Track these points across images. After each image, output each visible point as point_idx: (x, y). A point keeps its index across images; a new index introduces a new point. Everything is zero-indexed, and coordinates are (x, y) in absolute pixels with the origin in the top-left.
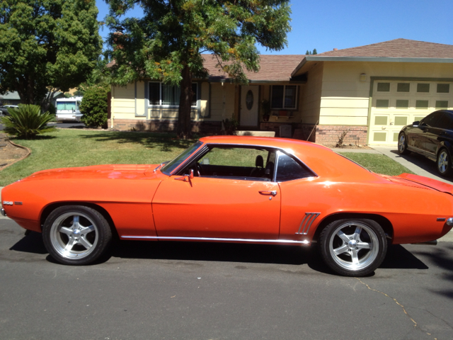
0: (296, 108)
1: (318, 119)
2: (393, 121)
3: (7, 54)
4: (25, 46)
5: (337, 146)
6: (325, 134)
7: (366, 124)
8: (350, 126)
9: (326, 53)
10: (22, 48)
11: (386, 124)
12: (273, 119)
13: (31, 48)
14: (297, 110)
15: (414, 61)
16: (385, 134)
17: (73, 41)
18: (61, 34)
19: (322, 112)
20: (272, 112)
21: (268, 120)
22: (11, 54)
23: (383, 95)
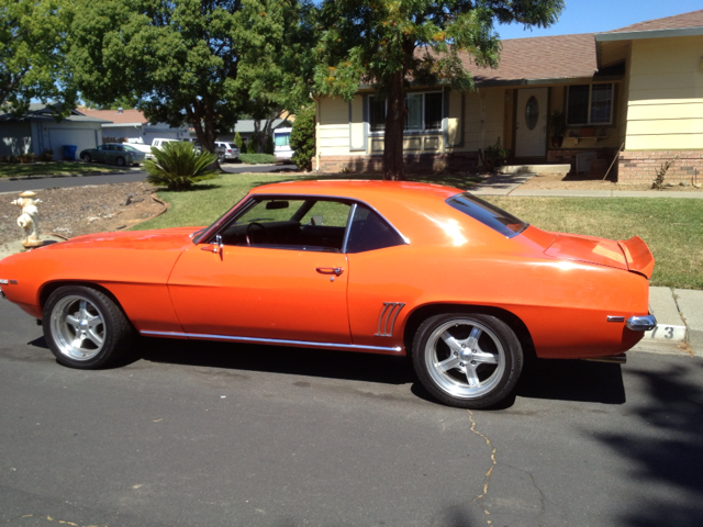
0: (611, 123)
1: (624, 141)
3: (168, 69)
4: (193, 56)
5: (654, 187)
6: (635, 165)
8: (681, 150)
10: (189, 59)
12: (569, 143)
13: (200, 58)
17: (258, 43)
18: (241, 34)
19: (630, 128)
20: (569, 131)
21: (560, 145)
22: (174, 69)
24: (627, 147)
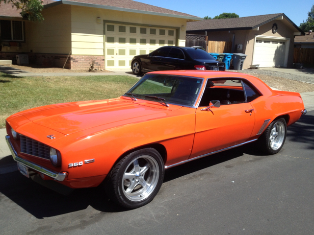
0: (23, 40)
2: (118, 52)
5: (90, 71)
6: (77, 61)
7: (103, 54)
8: (93, 55)
11: (113, 54)
15: (129, 11)
16: (113, 61)
19: (73, 45)
20: (3, 43)
21: (1, 50)
23: (111, 34)
24: (73, 53)
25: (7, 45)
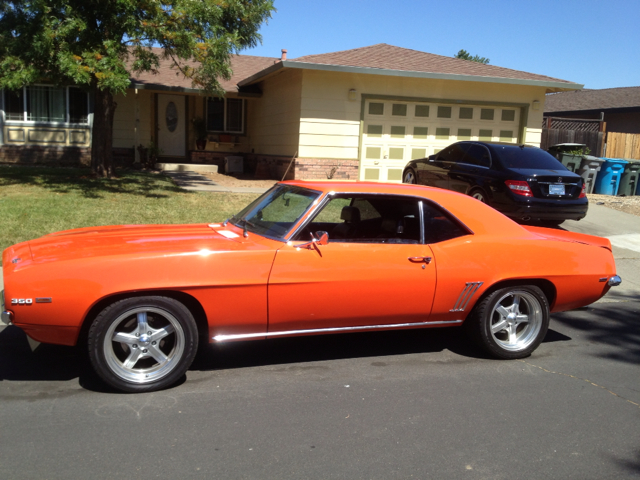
0: (242, 132)
1: (297, 150)
2: (387, 153)
6: (306, 170)
7: (356, 157)
8: (337, 159)
9: (306, 58)
11: (378, 157)
12: (211, 146)
14: (245, 135)
15: (410, 76)
16: (378, 170)
19: (302, 140)
20: (209, 136)
21: (204, 148)
23: (376, 120)
24: (300, 155)
25: (215, 141)
